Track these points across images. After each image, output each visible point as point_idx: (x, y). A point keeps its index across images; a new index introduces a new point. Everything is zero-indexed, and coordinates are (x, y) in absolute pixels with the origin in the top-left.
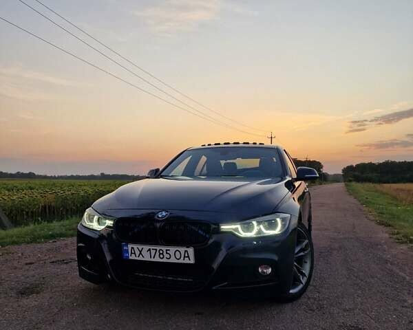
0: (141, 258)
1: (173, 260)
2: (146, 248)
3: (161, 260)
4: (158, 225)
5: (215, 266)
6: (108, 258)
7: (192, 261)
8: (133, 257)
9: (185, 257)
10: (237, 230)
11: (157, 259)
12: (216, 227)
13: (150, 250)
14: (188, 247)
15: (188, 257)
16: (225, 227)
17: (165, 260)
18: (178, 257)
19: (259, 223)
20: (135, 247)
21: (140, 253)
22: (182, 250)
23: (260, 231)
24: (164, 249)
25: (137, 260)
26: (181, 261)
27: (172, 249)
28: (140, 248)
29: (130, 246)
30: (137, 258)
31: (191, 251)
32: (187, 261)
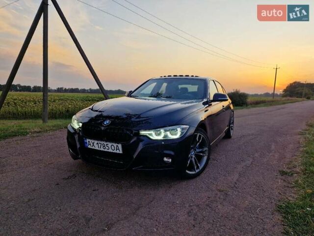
0: (93, 148)
1: (110, 150)
2: (96, 142)
3: (104, 150)
4: (103, 128)
5: (135, 156)
6: (78, 146)
7: (121, 152)
8: (89, 147)
9: (117, 149)
10: (151, 134)
11: (102, 149)
12: (137, 132)
13: (97, 143)
14: (118, 144)
15: (119, 149)
16: (143, 133)
17: (106, 150)
18: (113, 149)
19: (166, 131)
20: (90, 141)
21: (93, 145)
22: (115, 145)
23: (166, 136)
24: (105, 143)
25: (92, 149)
26: (115, 151)
27: (110, 144)
28: (93, 141)
29: (88, 140)
30: (92, 147)
31: (120, 146)
32: (118, 152)
